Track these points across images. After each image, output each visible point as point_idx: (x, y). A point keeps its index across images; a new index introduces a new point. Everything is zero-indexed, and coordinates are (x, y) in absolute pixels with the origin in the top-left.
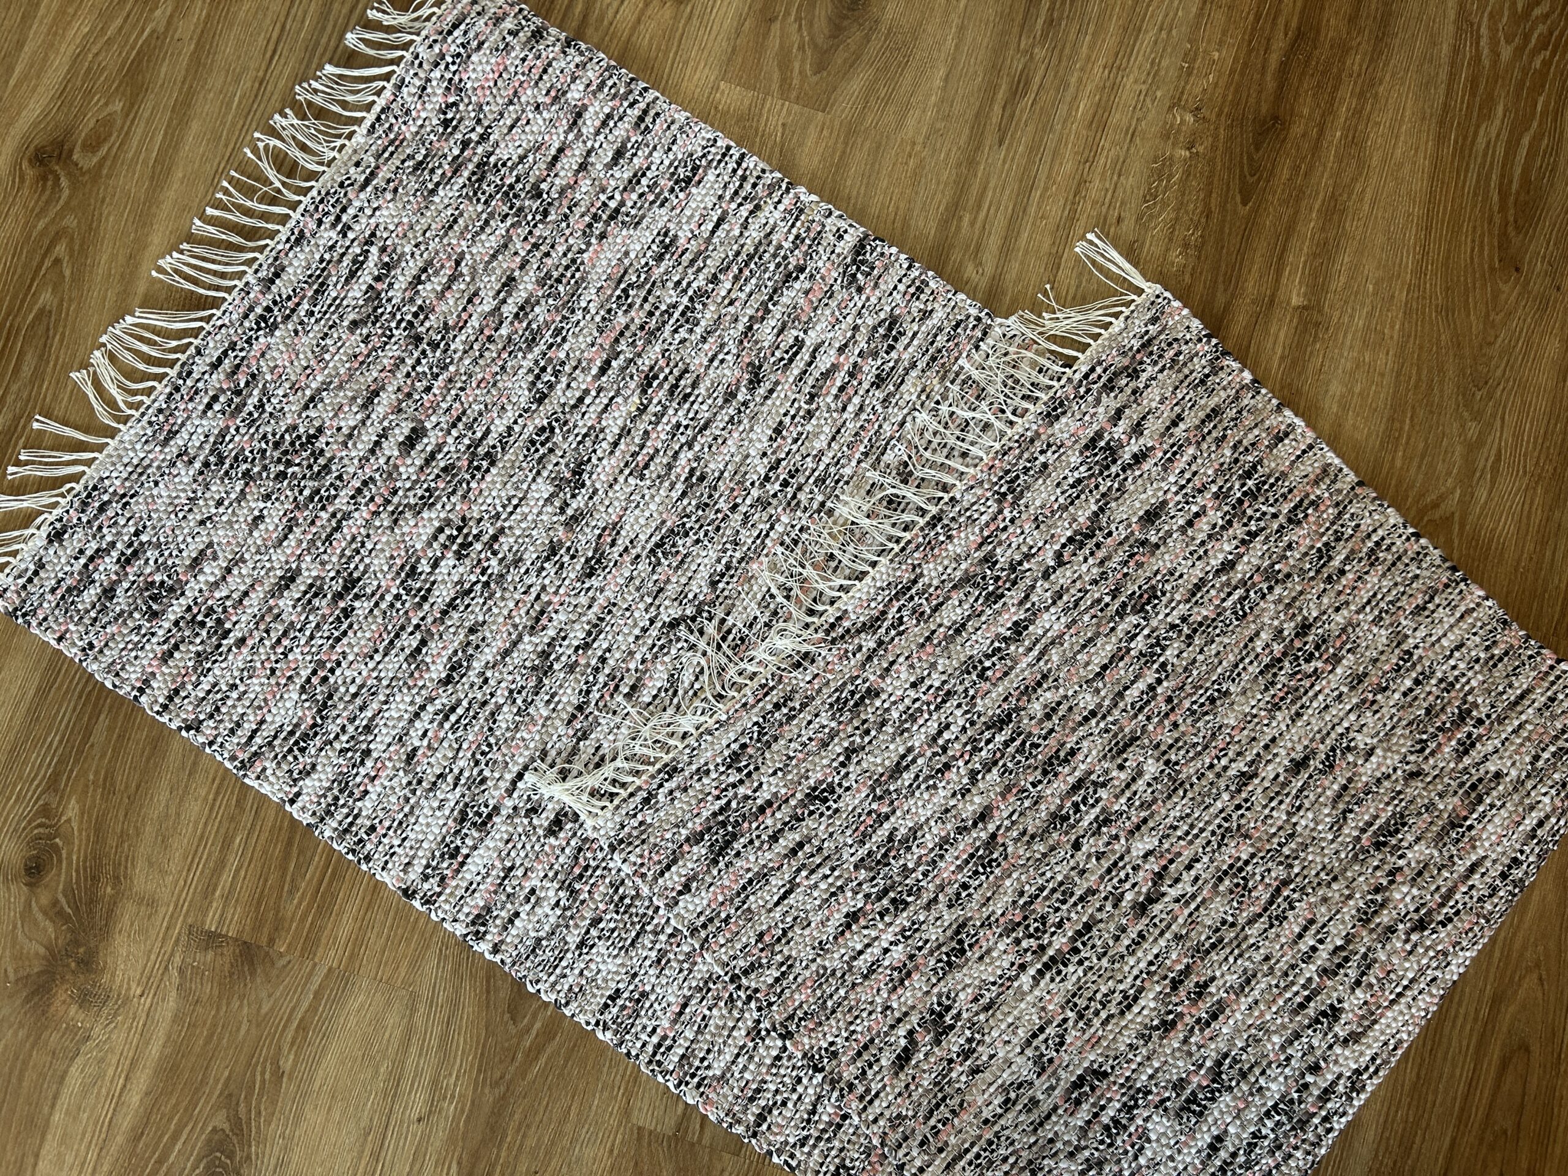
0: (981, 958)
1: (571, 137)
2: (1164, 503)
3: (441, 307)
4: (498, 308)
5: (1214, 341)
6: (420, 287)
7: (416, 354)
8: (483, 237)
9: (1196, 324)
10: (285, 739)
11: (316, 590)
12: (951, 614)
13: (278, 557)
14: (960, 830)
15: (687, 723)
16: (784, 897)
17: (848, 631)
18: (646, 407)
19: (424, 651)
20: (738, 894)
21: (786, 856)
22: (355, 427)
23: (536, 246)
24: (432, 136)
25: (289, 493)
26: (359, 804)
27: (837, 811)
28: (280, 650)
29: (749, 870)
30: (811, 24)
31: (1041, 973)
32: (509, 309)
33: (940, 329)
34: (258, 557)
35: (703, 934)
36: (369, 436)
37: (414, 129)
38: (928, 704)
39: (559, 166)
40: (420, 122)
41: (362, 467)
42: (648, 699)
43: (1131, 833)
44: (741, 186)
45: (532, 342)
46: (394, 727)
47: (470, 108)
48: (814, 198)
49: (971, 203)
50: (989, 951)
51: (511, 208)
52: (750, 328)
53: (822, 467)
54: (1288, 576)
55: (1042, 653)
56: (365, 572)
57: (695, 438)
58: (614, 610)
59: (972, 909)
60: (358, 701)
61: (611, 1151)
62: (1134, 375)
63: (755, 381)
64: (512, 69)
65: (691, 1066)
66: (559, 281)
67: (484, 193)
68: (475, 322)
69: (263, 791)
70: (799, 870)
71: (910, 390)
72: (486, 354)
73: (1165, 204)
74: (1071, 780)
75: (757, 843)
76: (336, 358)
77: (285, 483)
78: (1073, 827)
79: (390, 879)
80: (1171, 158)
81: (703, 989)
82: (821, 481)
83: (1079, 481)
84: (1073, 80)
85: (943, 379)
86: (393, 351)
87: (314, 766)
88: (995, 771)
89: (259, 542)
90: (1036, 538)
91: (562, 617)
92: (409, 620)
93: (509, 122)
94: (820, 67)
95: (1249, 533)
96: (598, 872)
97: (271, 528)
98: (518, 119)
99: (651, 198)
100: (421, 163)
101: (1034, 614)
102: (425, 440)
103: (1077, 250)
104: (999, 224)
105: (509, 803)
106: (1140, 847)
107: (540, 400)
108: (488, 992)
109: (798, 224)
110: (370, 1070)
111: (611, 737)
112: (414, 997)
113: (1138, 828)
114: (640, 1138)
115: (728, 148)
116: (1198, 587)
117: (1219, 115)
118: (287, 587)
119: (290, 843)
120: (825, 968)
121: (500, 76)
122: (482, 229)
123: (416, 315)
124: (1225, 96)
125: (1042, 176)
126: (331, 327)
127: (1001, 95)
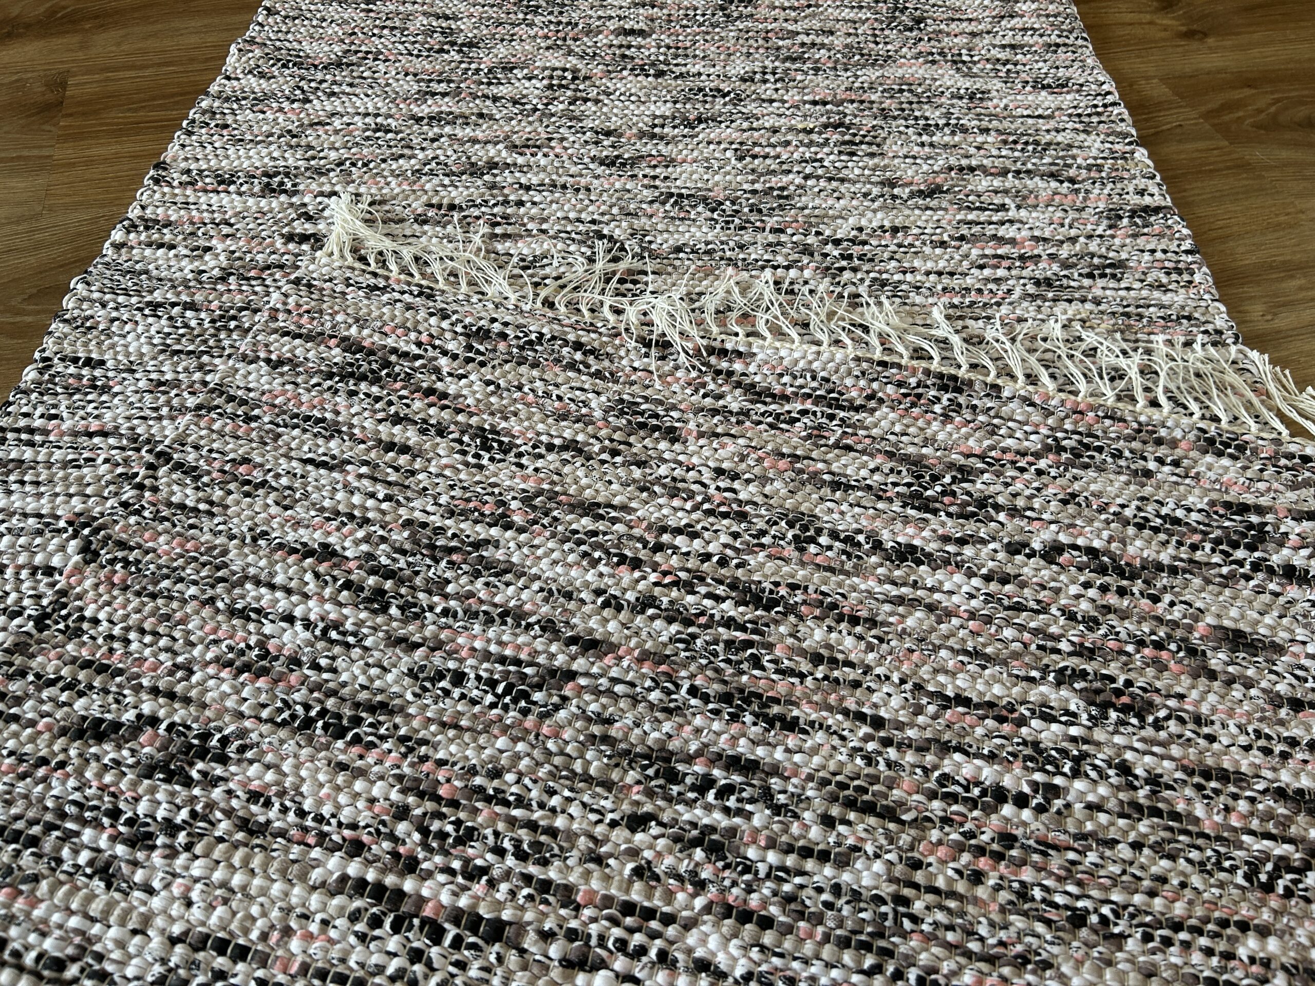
0: (343, 767)
1: (988, 20)
4: (798, 33)
8: (847, 10)
10: (289, 55)
11: (448, 31)
12: (852, 467)
13: (462, 7)
14: (548, 626)
16: (316, 463)
17: (730, 374)
18: (813, 133)
19: (437, 97)
20: (295, 416)
21: (380, 441)
23: (875, 35)
26: (247, 112)
27: (481, 467)
28: (376, 31)
30: (1286, 109)
32: (804, 39)
33: (1163, 306)
35: (217, 403)
36: (613, 13)
38: (708, 499)
39: (956, 23)
41: (582, 18)
42: (501, 250)
44: (1089, 115)
45: (791, 60)
46: (345, 107)
48: (1149, 163)
51: (889, 14)
52: (972, 169)
53: (897, 277)
56: (488, 48)
57: (819, 177)
58: (583, 192)
59: (422, 710)
60: (356, 81)
63: (925, 194)
66: (862, 54)
68: (771, 26)
70: (366, 463)
72: (751, 41)
75: (379, 405)
78: (668, 798)
79: (172, 153)
81: (136, 443)
82: (882, 283)
83: (1176, 521)
87: (272, 77)
88: (674, 628)
90: (1049, 508)
91: (543, 162)
92: (461, 82)
94: (1263, 127)
99: (1002, 75)
101: (947, 562)
102: (639, 39)
105: (308, 198)
106: (712, 943)
107: (745, 80)
109: (1111, 161)
112: (35, 217)
115: (1109, 93)
118: (439, 18)
122: (853, 7)
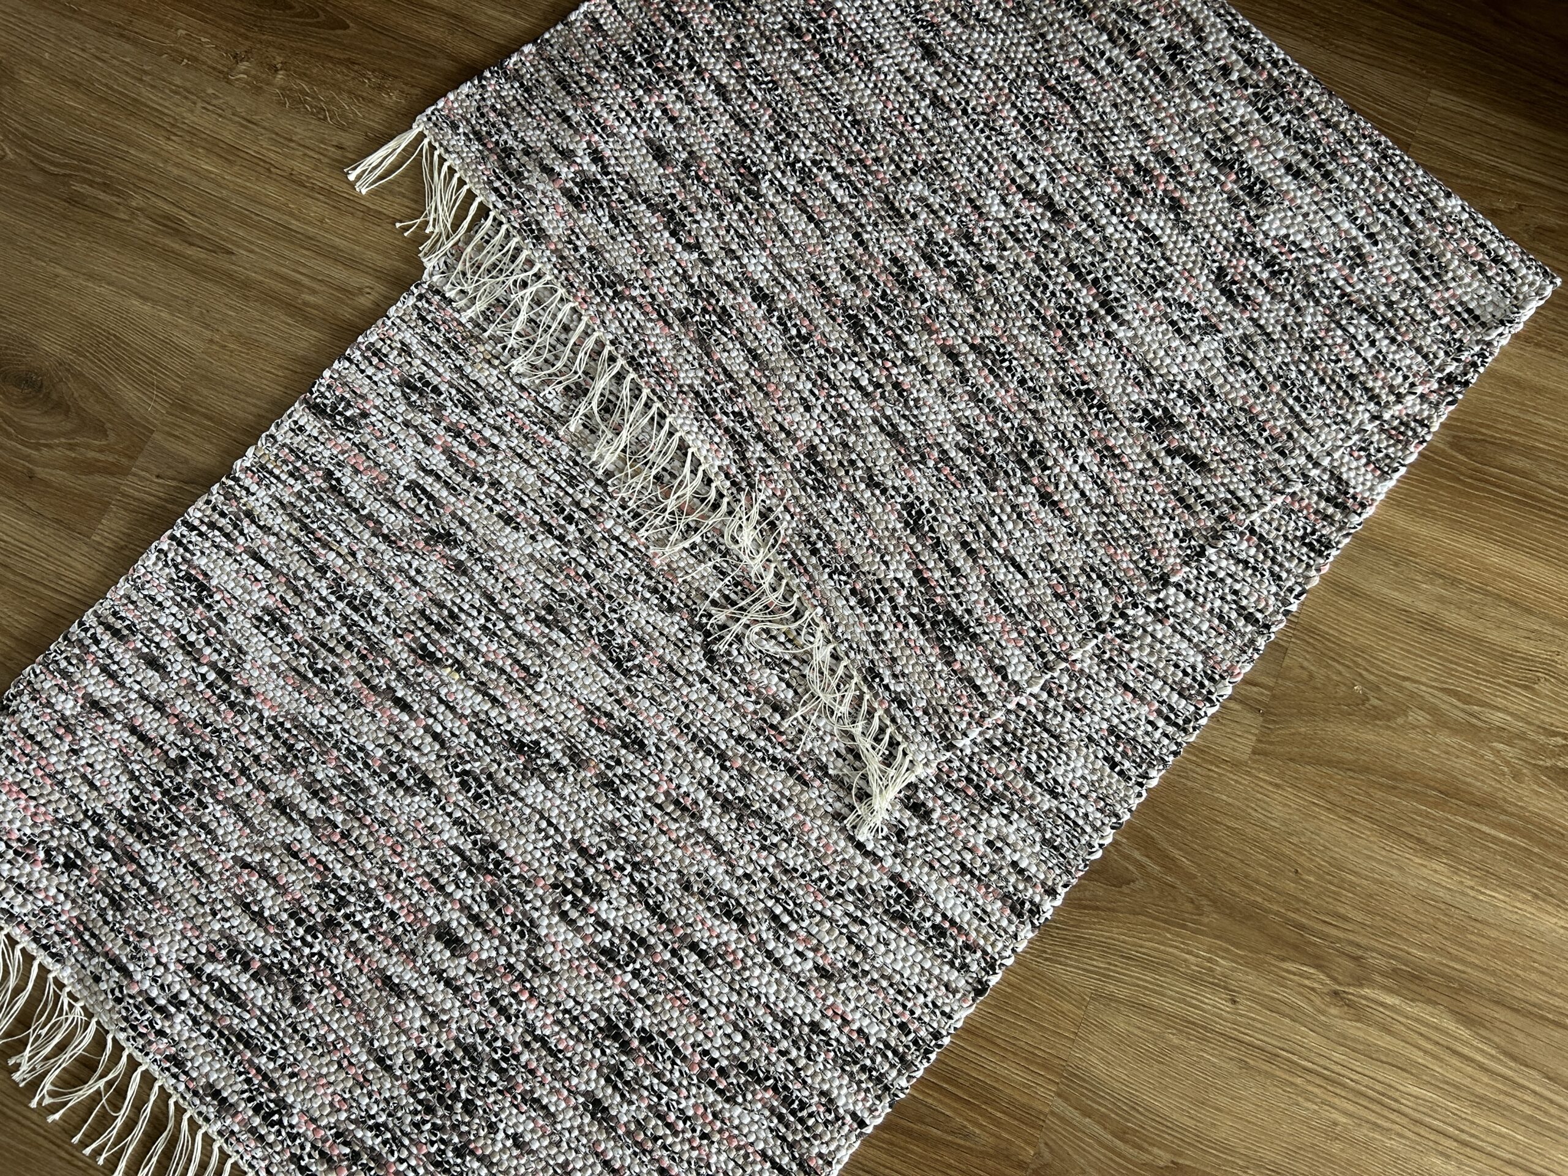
1: (120, 717)
2: (648, 141)
3: (297, 890)
4: (312, 824)
5: (487, 74)
6: (267, 914)
7: (349, 927)
8: (220, 832)
9: (465, 89)
10: (787, 1127)
11: (614, 1075)
12: (736, 361)
13: (568, 1119)
14: (964, 380)
15: (822, 654)
16: (1018, 568)
18: (456, 661)
19: (703, 947)
20: (1011, 615)
22: (424, 1009)
23: (244, 771)
24: (82, 884)
25: (491, 1099)
26: (873, 1041)
28: (680, 1125)
29: (986, 602)
30: (47, 434)
31: (1116, 317)
32: (314, 810)
33: (424, 337)
34: (564, 1145)
35: (1052, 657)
36: (438, 993)
37: (68, 906)
39: (152, 735)
40: (61, 897)
41: (474, 1005)
42: (790, 694)
43: (981, 214)
44: (220, 529)
45: (358, 787)
46: (787, 991)
47: (57, 833)
48: (250, 452)
49: (290, 291)
50: (1089, 365)
51: (191, 795)
52: (386, 537)
53: (557, 478)
54: (738, 37)
55: (789, 276)
56: (600, 1011)
57: (501, 612)
58: (686, 721)
59: (1047, 378)
60: (753, 1032)
61: (1277, 786)
62: (508, 152)
63: (448, 539)
64: (20, 776)
65: (1190, 687)
66: (290, 748)
67: (166, 826)
68: (321, 851)
69: (846, 1159)
71: (488, 376)
72: (362, 841)
73: (331, 101)
74: (922, 266)
75: (959, 590)
76: (335, 1026)
77: (479, 1103)
78: (970, 269)
79: (964, 1012)
80: (282, 88)
81: (1111, 666)
82: (572, 481)
83: (612, 218)
84: (176, 171)
85: (479, 340)
86: (339, 955)
87: (822, 1093)
89: (546, 1142)
90: (667, 267)
91: (686, 780)
92: (663, 963)
93: (85, 789)
94: (101, 430)
95: (690, 67)
96: (975, 767)
97: (531, 1125)
98: (84, 776)
99: (213, 631)
100: (113, 901)
101: (746, 279)
102: (454, 924)
103: (364, 191)
104: (319, 265)
105: (889, 862)
106: (996, 209)
107: (427, 783)
108: (1097, 908)
109: (277, 472)
110: (1175, 1055)
111: (828, 739)
112: (1097, 996)
113: (976, 208)
114: (1265, 754)
115: (172, 537)
116: (739, 121)
117: (247, 38)
118: (605, 1110)
119: (908, 1133)
120: (1096, 533)
121: (25, 791)
122: (209, 832)
123: (300, 922)
124: (228, 30)
125: (276, 216)
126: (295, 1031)
127: (176, 246)
